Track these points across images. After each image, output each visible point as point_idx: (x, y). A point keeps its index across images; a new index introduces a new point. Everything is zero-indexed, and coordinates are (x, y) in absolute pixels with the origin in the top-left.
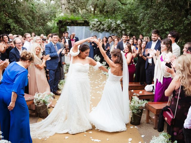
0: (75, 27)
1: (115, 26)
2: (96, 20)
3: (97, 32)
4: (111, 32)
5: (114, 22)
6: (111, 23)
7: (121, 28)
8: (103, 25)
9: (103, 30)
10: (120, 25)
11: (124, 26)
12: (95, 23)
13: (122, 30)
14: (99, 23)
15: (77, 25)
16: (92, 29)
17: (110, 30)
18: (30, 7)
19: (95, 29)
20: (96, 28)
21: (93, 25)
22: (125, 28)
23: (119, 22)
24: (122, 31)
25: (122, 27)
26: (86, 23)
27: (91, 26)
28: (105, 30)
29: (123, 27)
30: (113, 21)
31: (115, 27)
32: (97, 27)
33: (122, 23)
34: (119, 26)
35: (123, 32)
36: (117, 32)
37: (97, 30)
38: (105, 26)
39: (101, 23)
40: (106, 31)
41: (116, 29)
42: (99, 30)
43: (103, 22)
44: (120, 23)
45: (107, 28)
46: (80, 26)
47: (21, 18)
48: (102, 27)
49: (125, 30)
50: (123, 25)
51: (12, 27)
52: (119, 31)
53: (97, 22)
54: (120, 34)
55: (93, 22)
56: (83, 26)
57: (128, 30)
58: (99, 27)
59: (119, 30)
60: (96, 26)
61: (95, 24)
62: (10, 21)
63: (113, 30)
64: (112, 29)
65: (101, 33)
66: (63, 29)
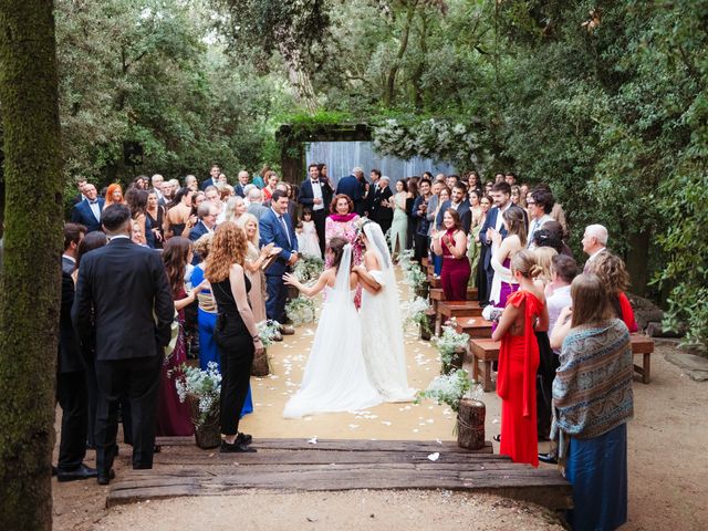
0: (331, 144)
1: (448, 141)
2: (392, 122)
3: (395, 158)
4: (437, 158)
5: (446, 127)
6: (437, 130)
7: (467, 145)
8: (413, 137)
9: (413, 152)
10: (464, 138)
11: (476, 139)
12: (390, 132)
13: (471, 152)
14: (400, 131)
15: (335, 140)
16: (378, 149)
17: (432, 151)
18: (193, 83)
19: (388, 150)
20: (391, 147)
21: (384, 138)
22: (477, 146)
23: (459, 128)
24: (469, 156)
25: (468, 142)
26: (362, 133)
27: (377, 142)
28: (420, 151)
29: (473, 142)
30: (442, 125)
31: (449, 145)
32: (396, 143)
33: (468, 132)
34: (460, 141)
35: (474, 159)
36: (454, 159)
37: (395, 153)
38: (419, 141)
39: (406, 131)
40: (422, 153)
41: (451, 149)
42: (402, 153)
43: (412, 130)
44: (462, 132)
45: (426, 147)
46: (344, 140)
47: (171, 123)
48: (409, 143)
49: (479, 151)
50: (473, 136)
51: (148, 151)
52: (461, 154)
53: (395, 128)
54: (464, 163)
55: (383, 130)
56: (355, 140)
57: (487, 151)
58: (400, 145)
59: (461, 152)
60: (391, 140)
61: (387, 136)
62: (143, 134)
63: (444, 152)
64: (438, 150)
65: (407, 160)
66: (293, 152)
